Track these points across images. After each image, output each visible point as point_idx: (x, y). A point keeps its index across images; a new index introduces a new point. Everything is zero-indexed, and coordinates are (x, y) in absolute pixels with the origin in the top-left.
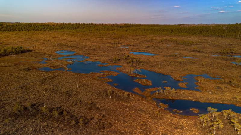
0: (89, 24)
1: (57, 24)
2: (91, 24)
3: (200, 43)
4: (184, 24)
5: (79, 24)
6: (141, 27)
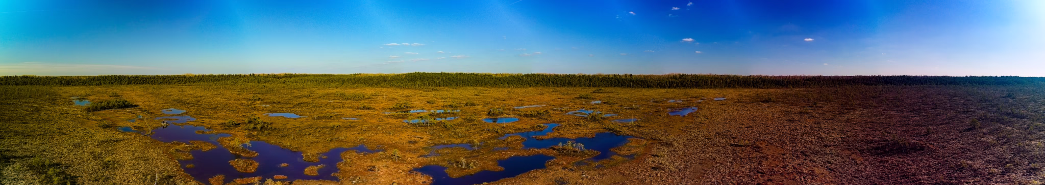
0: (236, 75)
1: (196, 76)
2: (238, 75)
3: (373, 97)
4: (360, 74)
5: (223, 76)
6: (306, 78)
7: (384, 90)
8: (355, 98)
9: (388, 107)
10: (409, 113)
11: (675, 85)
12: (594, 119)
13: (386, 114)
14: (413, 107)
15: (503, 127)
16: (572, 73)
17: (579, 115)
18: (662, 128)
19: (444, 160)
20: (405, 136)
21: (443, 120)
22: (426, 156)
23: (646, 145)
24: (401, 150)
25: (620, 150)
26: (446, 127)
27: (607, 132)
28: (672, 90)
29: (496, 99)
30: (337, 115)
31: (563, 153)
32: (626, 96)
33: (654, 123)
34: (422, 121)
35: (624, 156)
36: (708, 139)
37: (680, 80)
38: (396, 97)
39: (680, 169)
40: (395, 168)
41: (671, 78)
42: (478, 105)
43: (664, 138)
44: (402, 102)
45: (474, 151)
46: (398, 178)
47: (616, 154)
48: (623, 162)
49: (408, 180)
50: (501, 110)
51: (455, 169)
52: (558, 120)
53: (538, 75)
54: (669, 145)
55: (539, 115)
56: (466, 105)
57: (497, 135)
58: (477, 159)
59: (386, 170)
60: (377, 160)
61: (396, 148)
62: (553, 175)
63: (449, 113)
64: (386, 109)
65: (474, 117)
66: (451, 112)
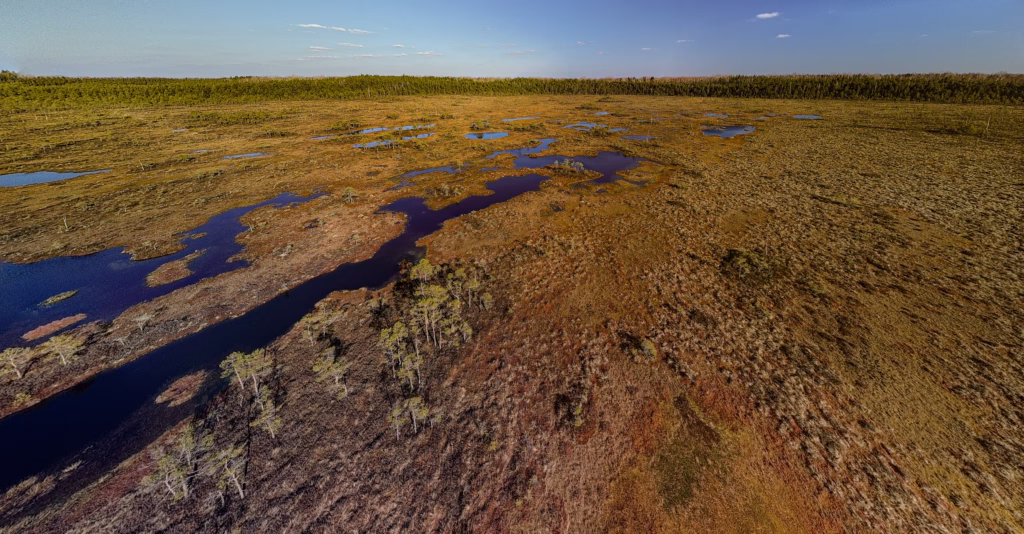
3: (289, 116)
7: (310, 103)
8: (246, 120)
9: (323, 128)
10: (360, 134)
11: (720, 92)
12: (597, 134)
13: (321, 139)
14: (365, 126)
15: (491, 144)
16: (573, 78)
17: (579, 129)
18: (690, 151)
19: (421, 190)
20: (360, 167)
21: (413, 138)
22: (394, 189)
23: (662, 171)
24: (356, 187)
25: (628, 174)
26: (418, 147)
27: (612, 150)
28: (713, 99)
29: (481, 111)
30: (209, 153)
31: (559, 172)
32: (642, 106)
33: (679, 143)
34: (383, 144)
35: (632, 182)
36: (766, 177)
37: (730, 85)
38: (334, 113)
39: (708, 212)
40: (351, 213)
41: (715, 82)
42: (458, 118)
43: (690, 166)
44: (346, 119)
45: (457, 174)
46: (359, 227)
47: (622, 178)
48: (631, 189)
49: (374, 226)
50: (487, 124)
51: (436, 199)
52: (554, 134)
53: (531, 80)
54: (695, 174)
55: (532, 129)
56: (442, 118)
57: (484, 153)
58: (462, 184)
59: (337, 219)
60: (319, 209)
61: (349, 185)
62: (548, 199)
63: (421, 129)
64: (319, 133)
65: (454, 133)
66: (424, 127)
